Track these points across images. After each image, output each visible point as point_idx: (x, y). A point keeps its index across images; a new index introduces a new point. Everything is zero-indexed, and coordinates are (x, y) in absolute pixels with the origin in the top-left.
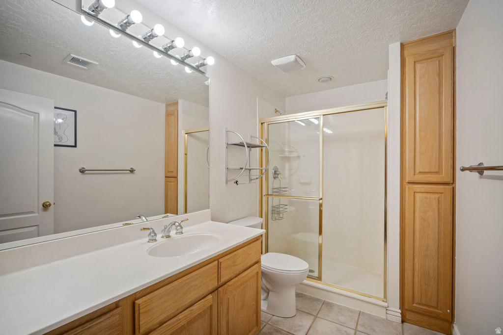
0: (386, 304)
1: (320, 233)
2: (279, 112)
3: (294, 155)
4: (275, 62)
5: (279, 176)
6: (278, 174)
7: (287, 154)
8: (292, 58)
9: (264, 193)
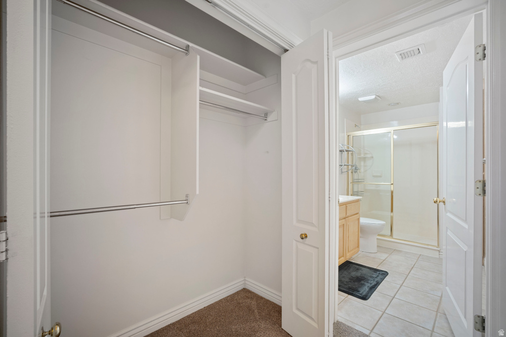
0: (439, 249)
1: (392, 211)
2: (358, 126)
3: (368, 156)
4: (360, 99)
5: (358, 171)
6: (357, 170)
7: (362, 156)
8: (373, 97)
9: (350, 181)
